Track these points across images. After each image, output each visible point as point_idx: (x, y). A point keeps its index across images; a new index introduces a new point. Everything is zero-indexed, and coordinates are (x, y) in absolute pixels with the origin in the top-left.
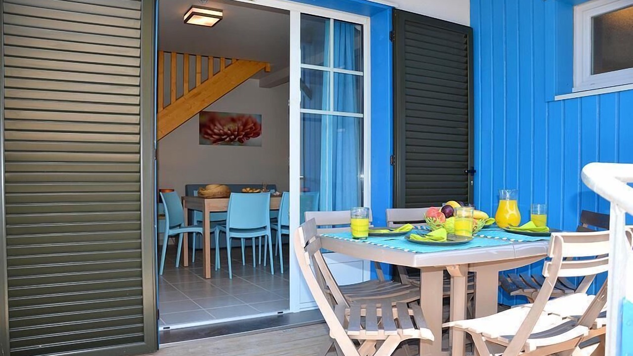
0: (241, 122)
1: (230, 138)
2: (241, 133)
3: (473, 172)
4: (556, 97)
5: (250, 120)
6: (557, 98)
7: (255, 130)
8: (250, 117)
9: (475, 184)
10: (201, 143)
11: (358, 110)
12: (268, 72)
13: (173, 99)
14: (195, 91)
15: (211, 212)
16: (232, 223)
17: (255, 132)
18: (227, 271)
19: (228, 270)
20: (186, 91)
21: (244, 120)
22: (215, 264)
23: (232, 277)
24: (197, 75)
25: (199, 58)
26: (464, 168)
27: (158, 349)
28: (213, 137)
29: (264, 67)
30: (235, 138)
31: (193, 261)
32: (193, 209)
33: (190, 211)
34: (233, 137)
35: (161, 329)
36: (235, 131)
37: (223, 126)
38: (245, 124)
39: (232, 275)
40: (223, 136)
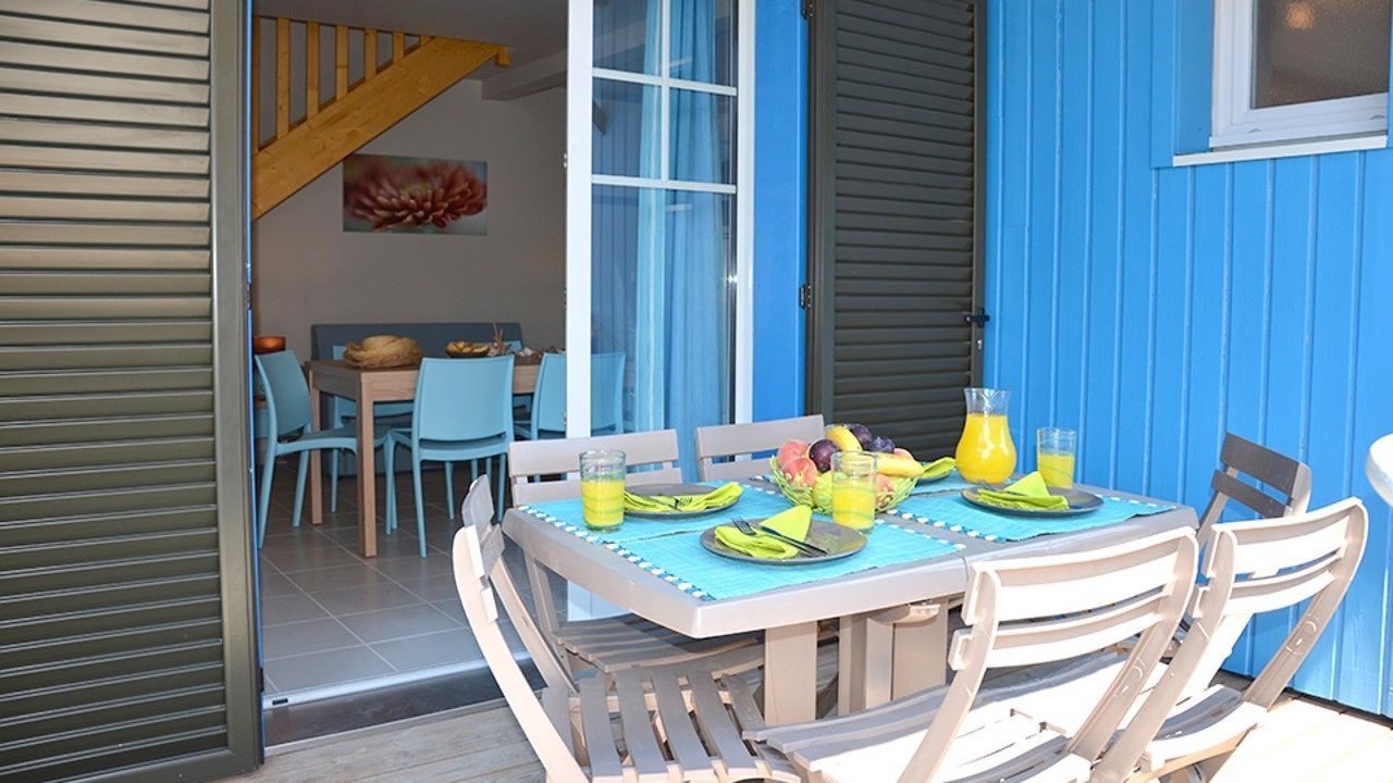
0: (439, 179)
1: (415, 217)
2: (440, 204)
3: (983, 319)
4: (1175, 158)
5: (460, 174)
6: (1178, 161)
7: (471, 197)
8: (460, 167)
9: (986, 347)
10: (346, 229)
11: (723, 176)
12: (504, 66)
13: (283, 127)
14: (333, 110)
15: (375, 403)
16: (424, 427)
17: (472, 201)
18: (414, 537)
19: (417, 534)
20: (313, 110)
21: (447, 175)
22: (384, 516)
23: (427, 552)
24: (339, 71)
25: (342, 31)
26: (961, 310)
27: (262, 760)
28: (375, 214)
29: (494, 54)
30: (426, 217)
31: (333, 509)
32: (333, 392)
33: (325, 397)
34: (421, 213)
35: (267, 704)
36: (425, 200)
37: (397, 188)
38: (449, 185)
39: (427, 547)
40: (399, 211)
